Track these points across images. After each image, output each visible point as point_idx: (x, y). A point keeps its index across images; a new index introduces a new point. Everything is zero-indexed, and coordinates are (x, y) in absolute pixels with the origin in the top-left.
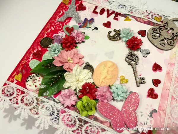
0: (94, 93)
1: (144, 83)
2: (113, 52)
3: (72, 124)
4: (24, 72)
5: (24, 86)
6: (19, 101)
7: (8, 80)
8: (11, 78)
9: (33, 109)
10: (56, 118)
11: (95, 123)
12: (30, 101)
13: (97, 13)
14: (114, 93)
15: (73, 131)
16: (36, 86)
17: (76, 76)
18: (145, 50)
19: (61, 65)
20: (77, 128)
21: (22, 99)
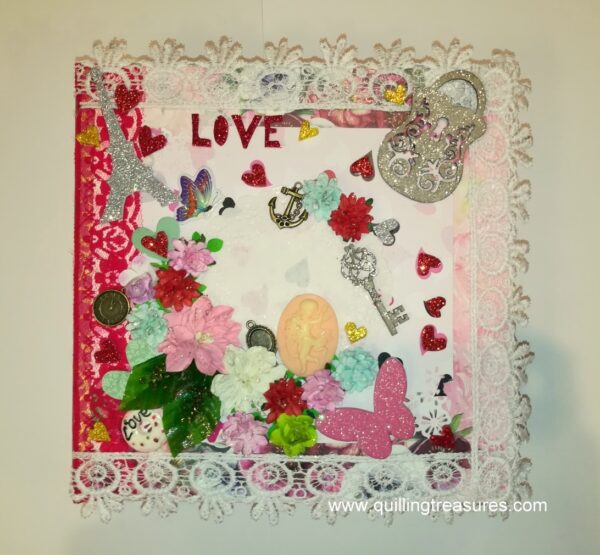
0: (299, 396)
1: (406, 318)
2: (304, 263)
3: (278, 482)
4: (104, 414)
5: (127, 448)
6: (137, 486)
7: (76, 448)
9: (179, 488)
10: (238, 484)
12: (162, 476)
14: (344, 380)
15: (287, 495)
16: (156, 440)
18: (382, 226)
19: (189, 361)
20: (293, 484)
21: (141, 479)
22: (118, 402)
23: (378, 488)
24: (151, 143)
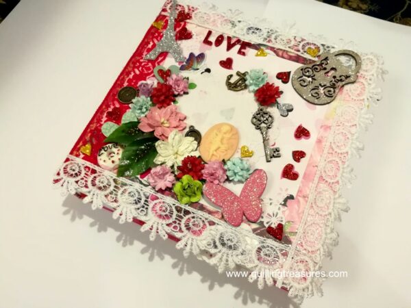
0: (200, 171)
1: (278, 156)
2: (233, 110)
3: (166, 215)
4: (94, 141)
5: (96, 163)
6: (89, 184)
7: (71, 153)
8: (75, 150)
9: (110, 195)
10: (143, 207)
11: (200, 213)
12: (105, 184)
13: (210, 43)
14: (229, 170)
15: (168, 225)
16: (113, 162)
17: (173, 147)
18: (284, 105)
19: (151, 130)
20: (174, 220)
21: (93, 181)
22: (105, 137)
23: (223, 244)
24: (184, 35)
